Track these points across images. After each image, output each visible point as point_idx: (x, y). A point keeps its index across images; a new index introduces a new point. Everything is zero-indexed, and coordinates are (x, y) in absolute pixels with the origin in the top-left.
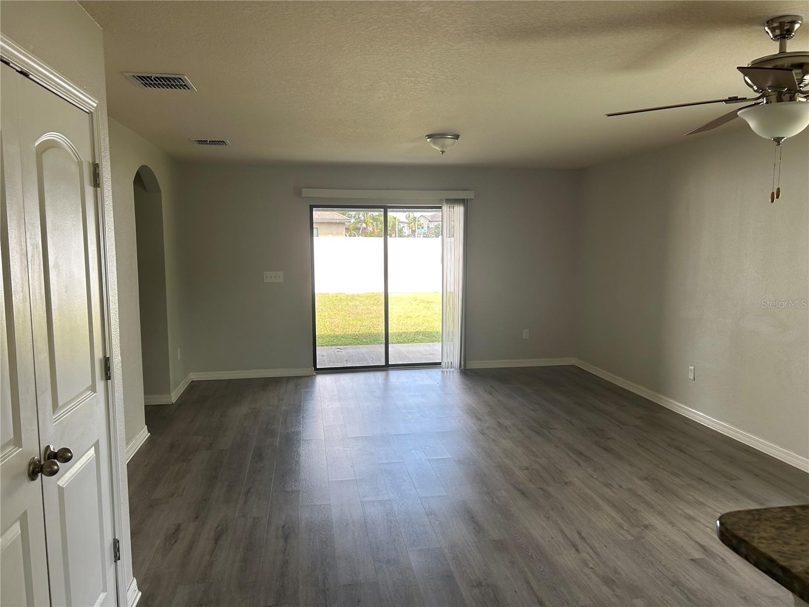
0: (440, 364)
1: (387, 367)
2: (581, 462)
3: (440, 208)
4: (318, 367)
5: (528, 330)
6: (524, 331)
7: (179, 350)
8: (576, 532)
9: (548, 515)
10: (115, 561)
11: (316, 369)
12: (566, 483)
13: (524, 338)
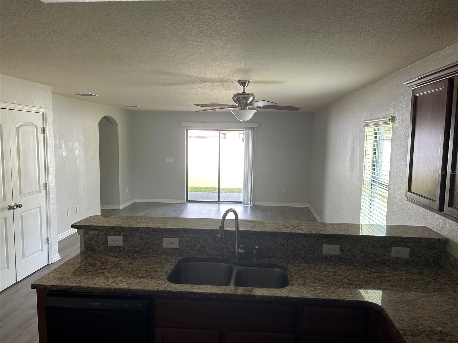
0: (242, 202)
1: (219, 202)
3: (242, 130)
4: (188, 200)
5: (285, 189)
6: (283, 189)
7: (127, 188)
10: (48, 244)
11: (187, 200)
13: (283, 192)
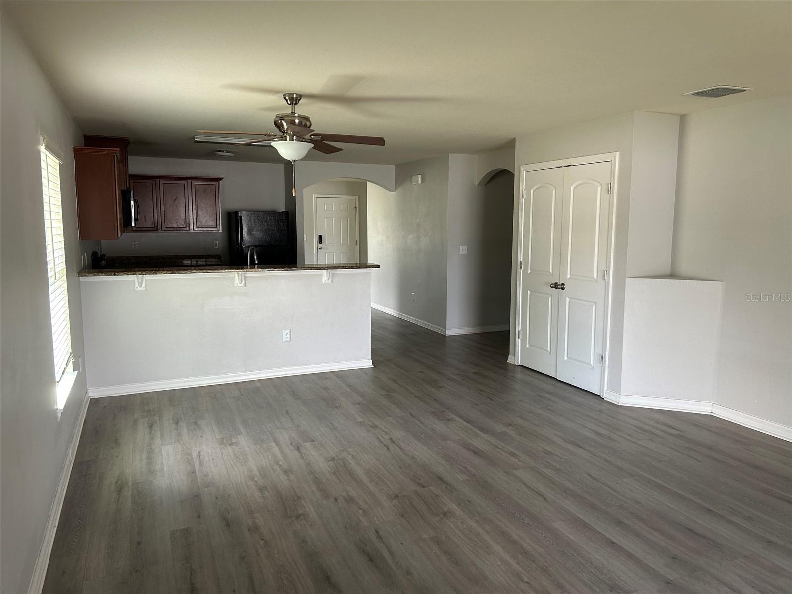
2: (373, 537)
8: (391, 450)
9: (414, 460)
10: (601, 364)
12: (397, 496)
